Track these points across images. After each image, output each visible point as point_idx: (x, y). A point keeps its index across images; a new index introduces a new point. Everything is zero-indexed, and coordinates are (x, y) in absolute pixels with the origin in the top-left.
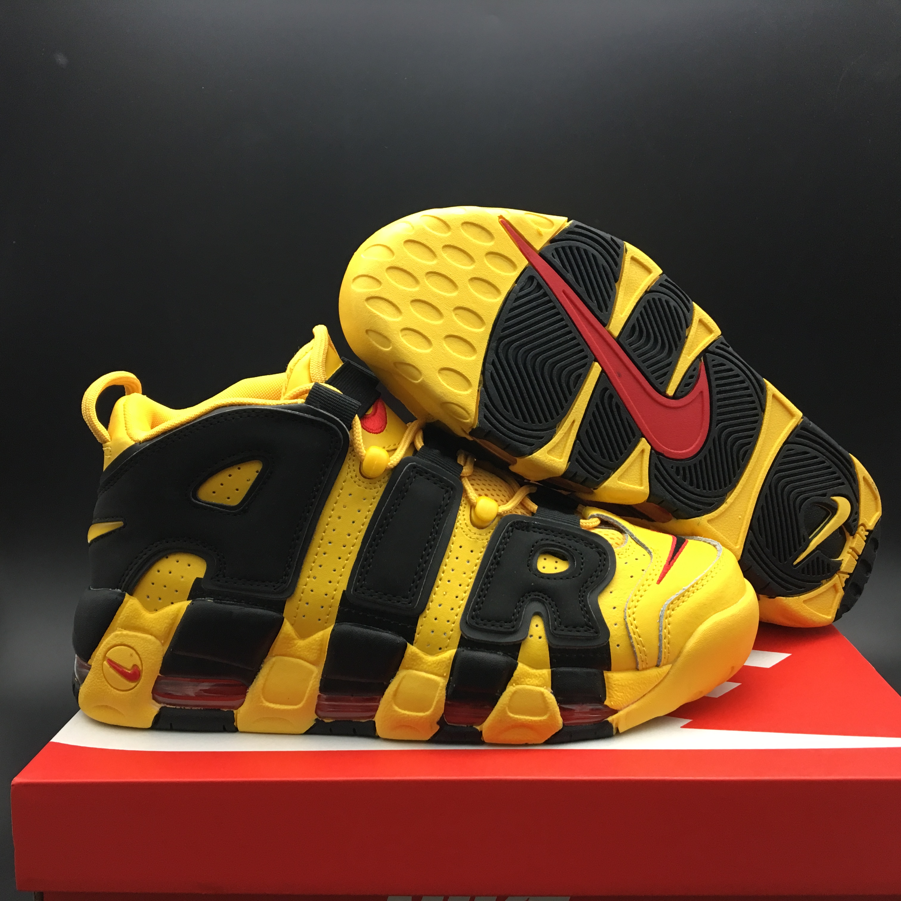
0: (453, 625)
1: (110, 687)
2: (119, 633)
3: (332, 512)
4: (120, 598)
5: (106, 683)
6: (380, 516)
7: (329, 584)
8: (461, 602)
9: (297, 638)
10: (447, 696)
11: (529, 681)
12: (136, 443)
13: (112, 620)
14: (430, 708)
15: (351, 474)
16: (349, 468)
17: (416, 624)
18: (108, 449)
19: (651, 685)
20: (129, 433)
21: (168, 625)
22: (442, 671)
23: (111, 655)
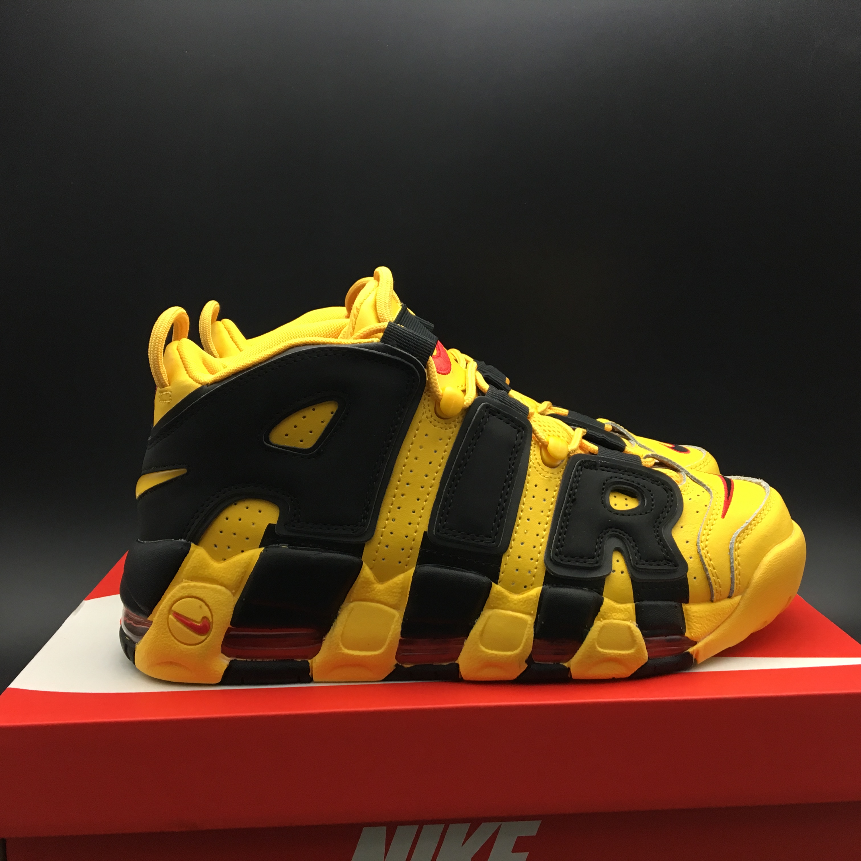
0: (537, 563)
1: (176, 642)
2: (186, 584)
3: (408, 453)
4: (185, 548)
5: (173, 638)
6: (457, 456)
7: (409, 526)
8: (542, 540)
9: (376, 582)
10: (535, 634)
11: (615, 615)
12: (203, 386)
13: (177, 571)
14: (519, 646)
15: (426, 414)
16: (425, 408)
17: (499, 563)
18: (166, 393)
19: (724, 615)
20: (191, 375)
21: (240, 574)
22: (529, 609)
23: (178, 608)
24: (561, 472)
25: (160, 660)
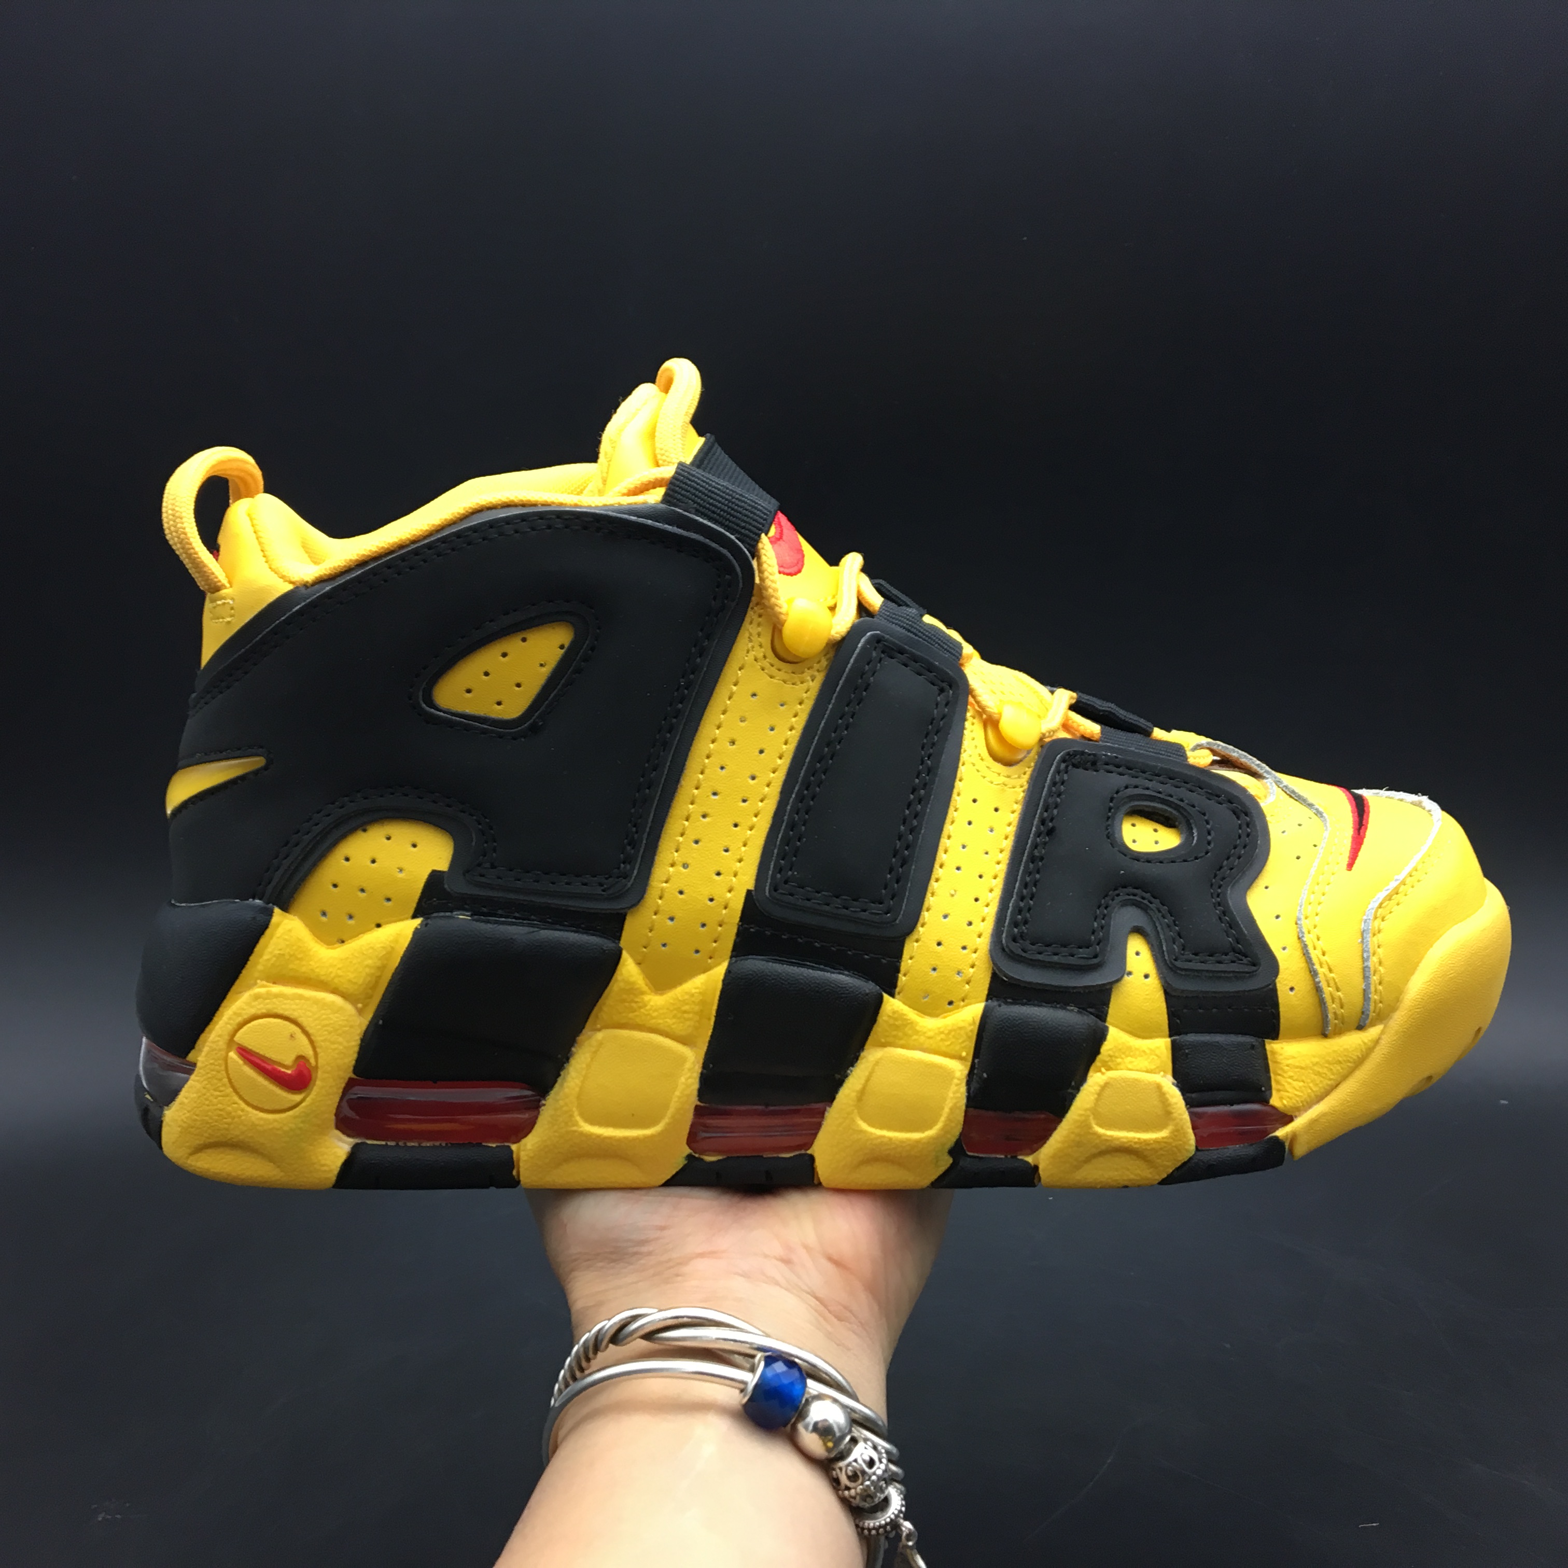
0: (974, 956)
1: (243, 1105)
2: (262, 990)
3: (717, 731)
4: (261, 918)
5: (236, 1098)
6: (817, 738)
7: (717, 878)
8: (986, 910)
9: (649, 991)
10: (968, 1098)
11: (1131, 1062)
12: (297, 588)
13: (245, 963)
14: (936, 1122)
15: (754, 653)
16: (751, 641)
17: (899, 955)
18: (224, 604)
19: (1349, 1064)
20: (273, 567)
21: (373, 971)
22: (957, 1048)
23: (247, 1037)
24: (1025, 773)
25: (211, 1140)
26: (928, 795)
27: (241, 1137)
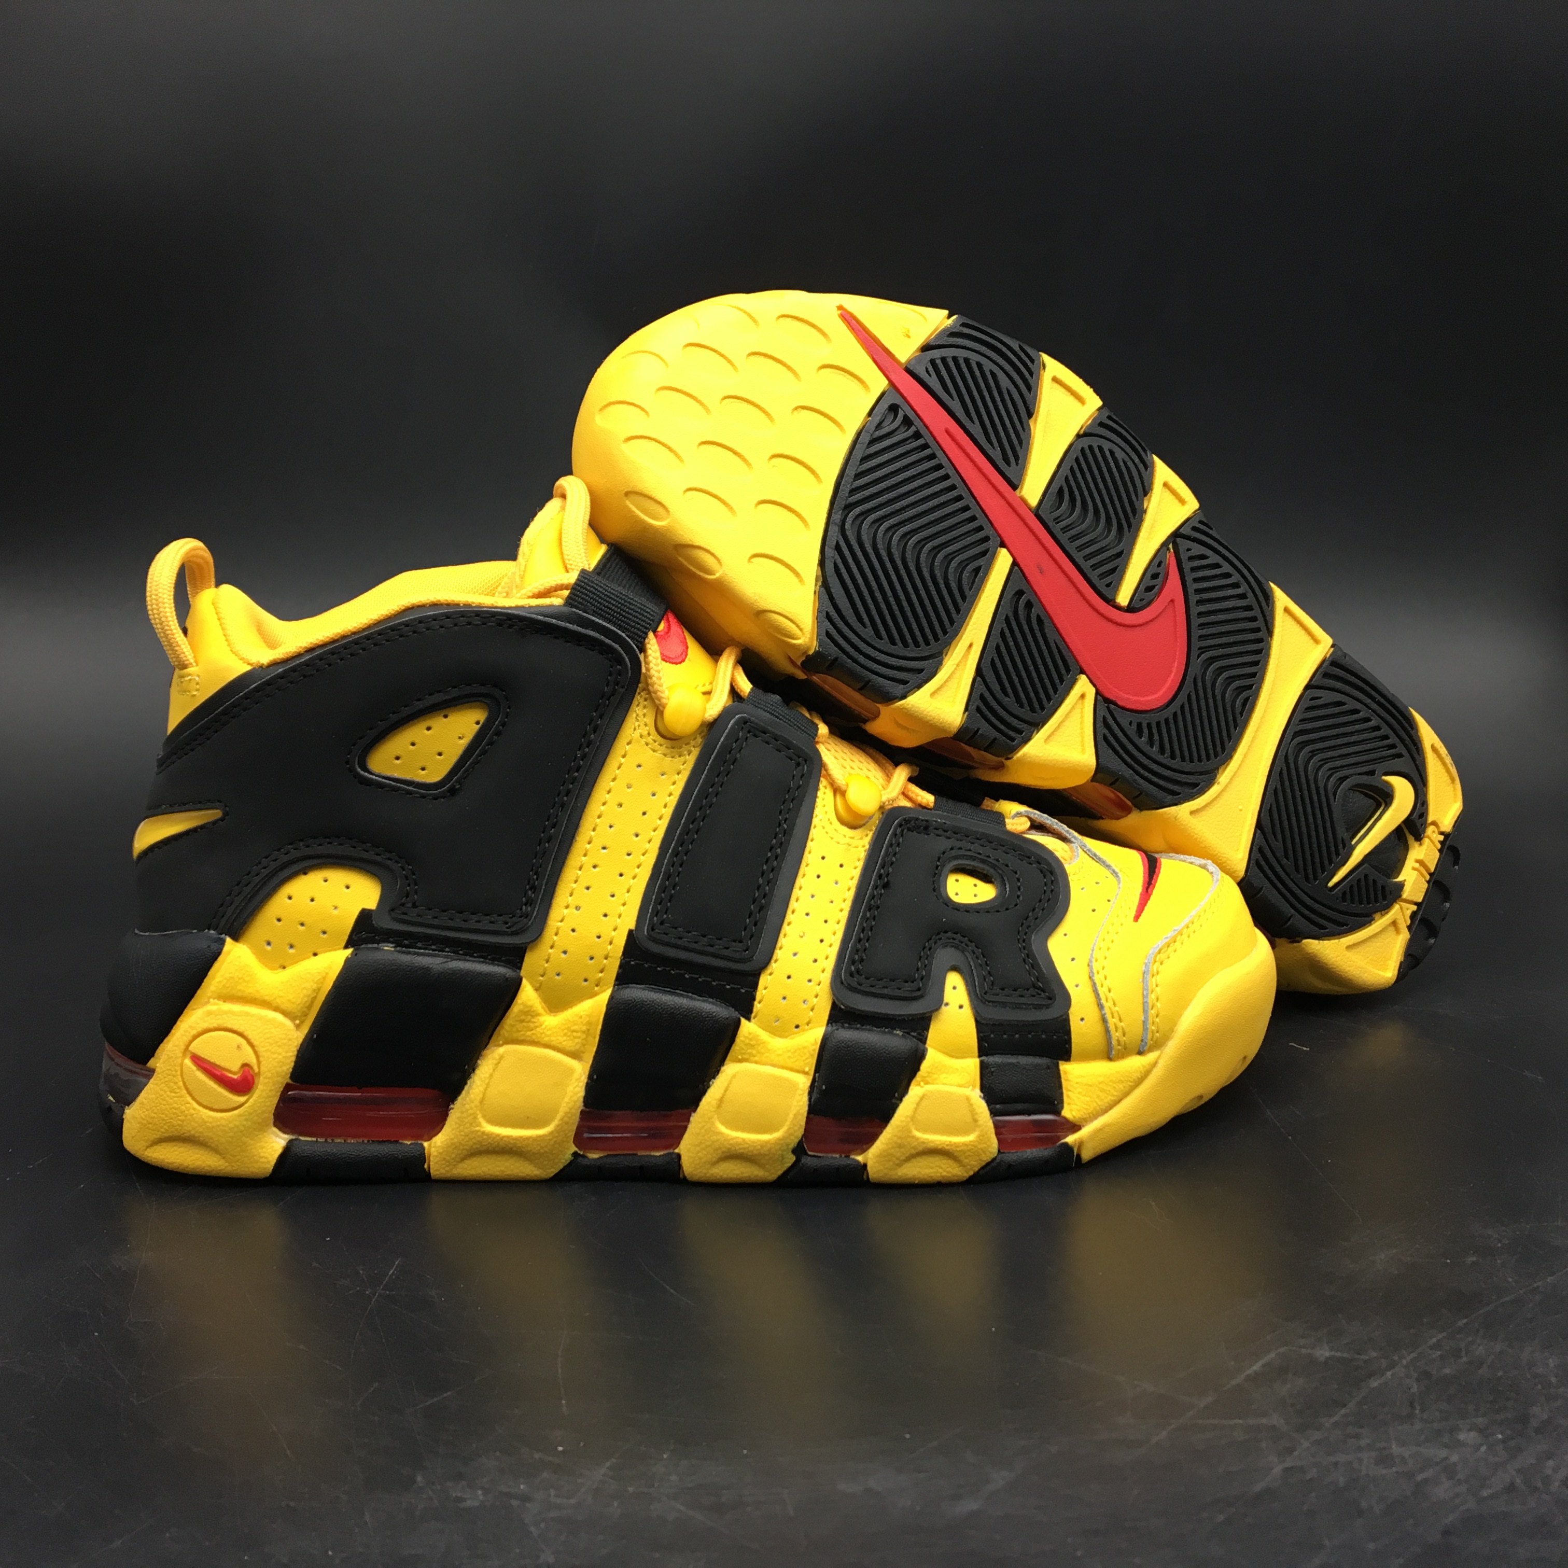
0: (818, 988)
1: (195, 1105)
2: (215, 1008)
3: (607, 796)
4: (214, 947)
5: (189, 1099)
6: (691, 804)
7: (604, 919)
8: (830, 949)
9: (544, 1012)
10: (810, 1106)
11: (945, 1078)
12: (254, 668)
13: (200, 984)
14: (781, 1126)
15: (640, 731)
16: (638, 720)
17: (755, 986)
18: (190, 680)
19: (1131, 1084)
20: (234, 650)
21: (309, 993)
22: (802, 1064)
23: (201, 1047)
24: (867, 835)
25: (166, 1135)
26: (784, 853)
27: (193, 1132)
